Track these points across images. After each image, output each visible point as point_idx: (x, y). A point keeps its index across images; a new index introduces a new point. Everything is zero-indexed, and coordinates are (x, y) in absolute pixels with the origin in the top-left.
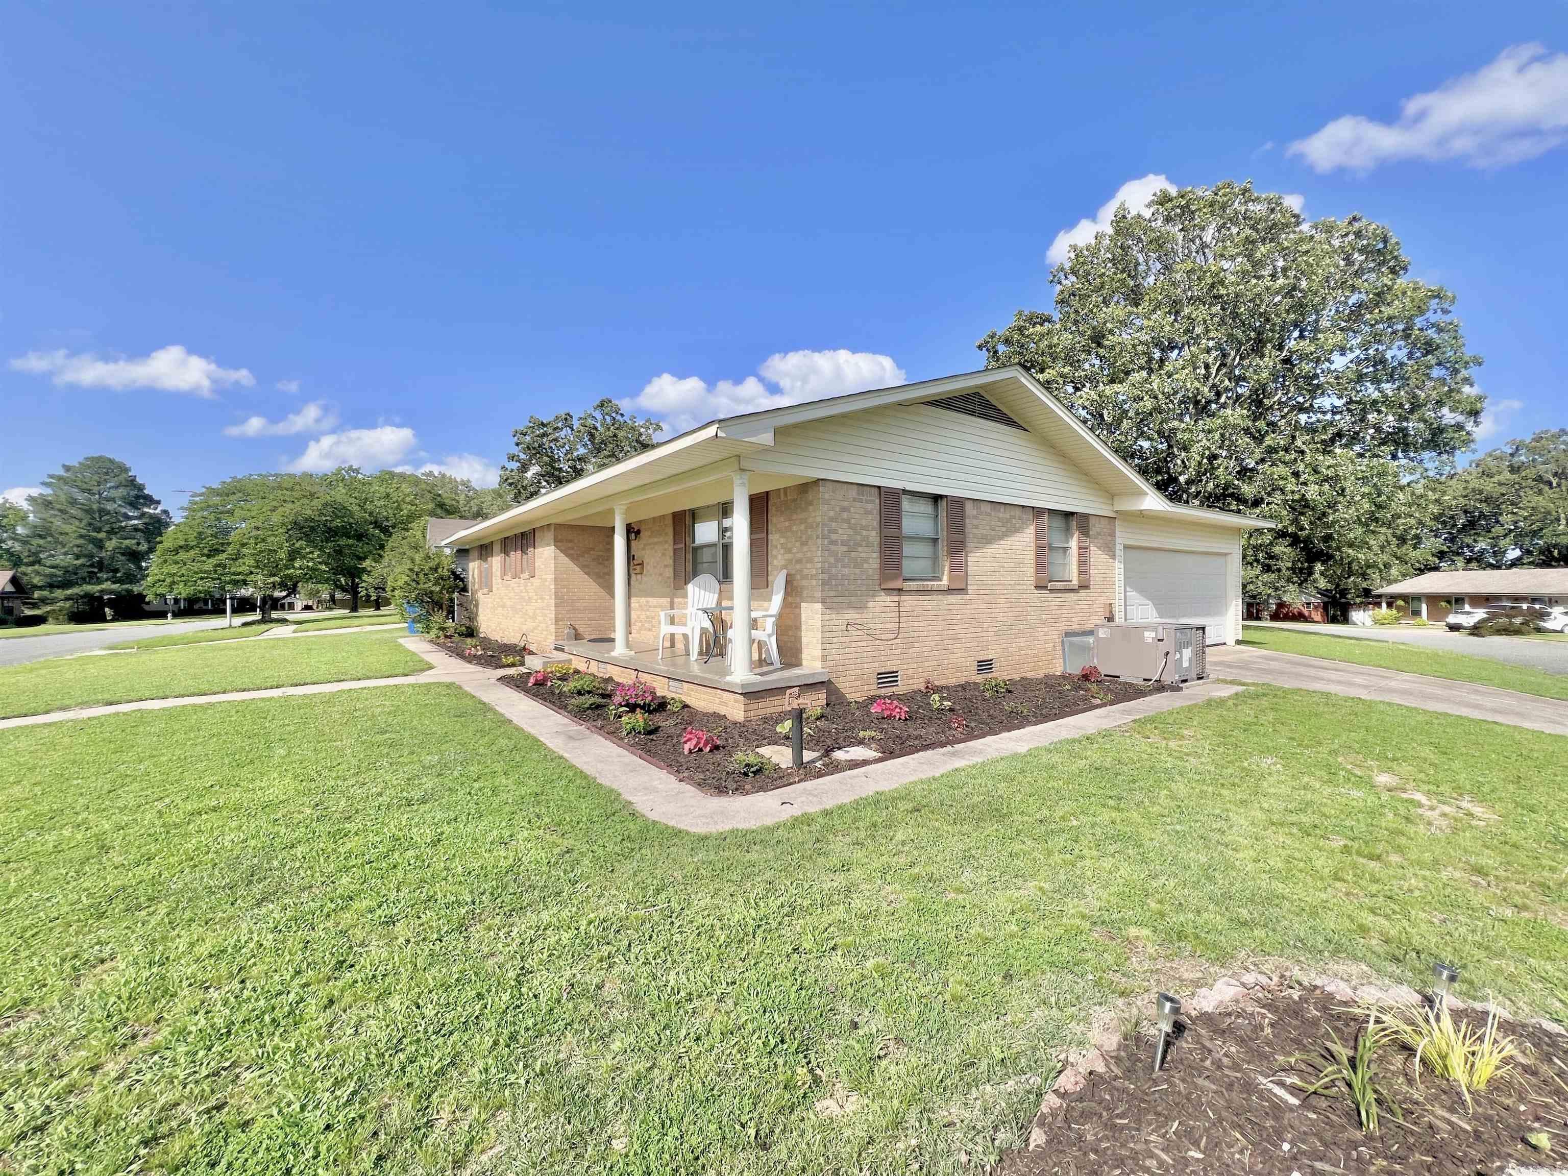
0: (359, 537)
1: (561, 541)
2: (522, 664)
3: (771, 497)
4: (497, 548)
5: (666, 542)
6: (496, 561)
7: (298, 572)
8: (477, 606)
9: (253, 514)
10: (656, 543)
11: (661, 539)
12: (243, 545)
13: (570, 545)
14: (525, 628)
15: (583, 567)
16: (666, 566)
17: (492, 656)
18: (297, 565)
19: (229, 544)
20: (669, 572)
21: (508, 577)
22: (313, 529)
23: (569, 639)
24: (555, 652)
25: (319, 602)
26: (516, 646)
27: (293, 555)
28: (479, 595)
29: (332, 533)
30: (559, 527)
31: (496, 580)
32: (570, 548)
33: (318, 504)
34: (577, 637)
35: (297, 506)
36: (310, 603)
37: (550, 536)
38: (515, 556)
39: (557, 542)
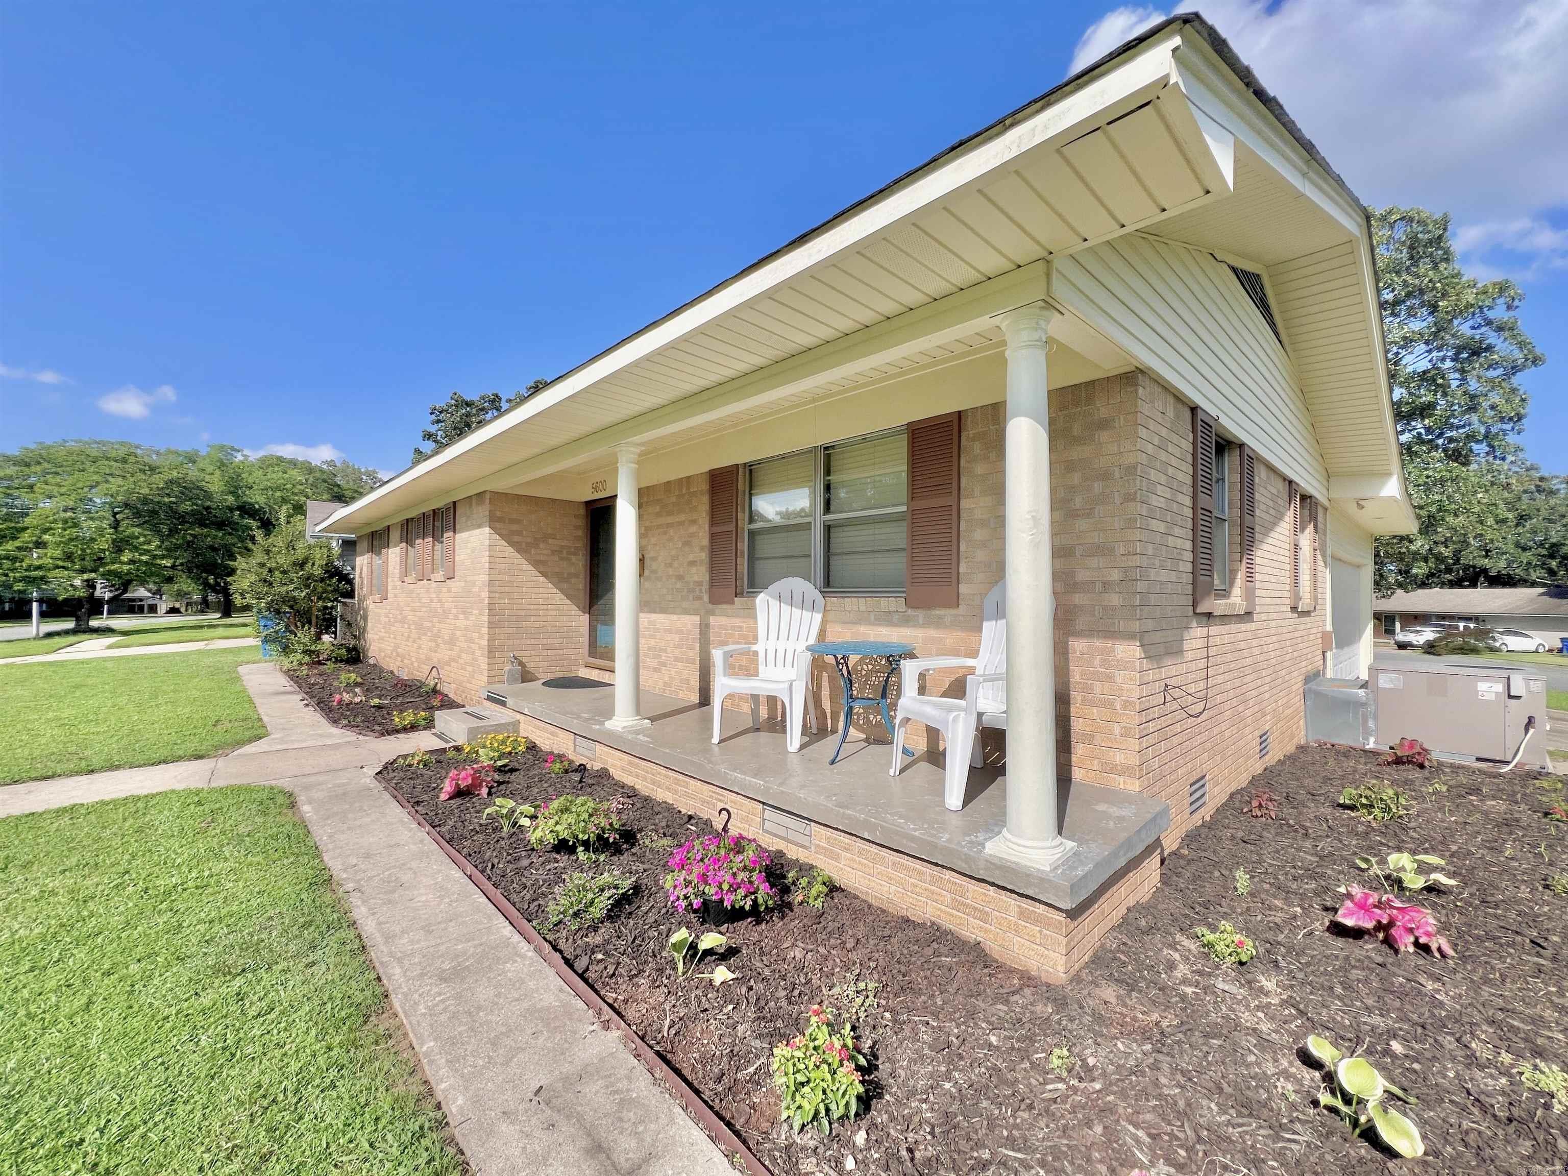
0: (220, 525)
1: (500, 520)
2: (430, 724)
3: (968, 422)
4: (395, 535)
5: (694, 522)
6: (394, 554)
7: (126, 568)
8: (365, 618)
9: (63, 490)
10: (669, 525)
11: (682, 517)
12: (46, 531)
13: (515, 527)
14: (436, 658)
15: (536, 564)
16: (692, 563)
17: (379, 707)
18: (125, 559)
19: (25, 529)
20: (701, 574)
21: (408, 579)
22: (154, 513)
23: (512, 680)
24: (488, 704)
25: (188, 604)
26: (422, 684)
27: (119, 546)
28: (369, 603)
29: (179, 519)
30: (499, 497)
31: (393, 582)
32: (513, 533)
33: (159, 480)
34: (526, 677)
35: (129, 484)
36: (177, 605)
37: (482, 511)
38: (424, 544)
39: (494, 521)
